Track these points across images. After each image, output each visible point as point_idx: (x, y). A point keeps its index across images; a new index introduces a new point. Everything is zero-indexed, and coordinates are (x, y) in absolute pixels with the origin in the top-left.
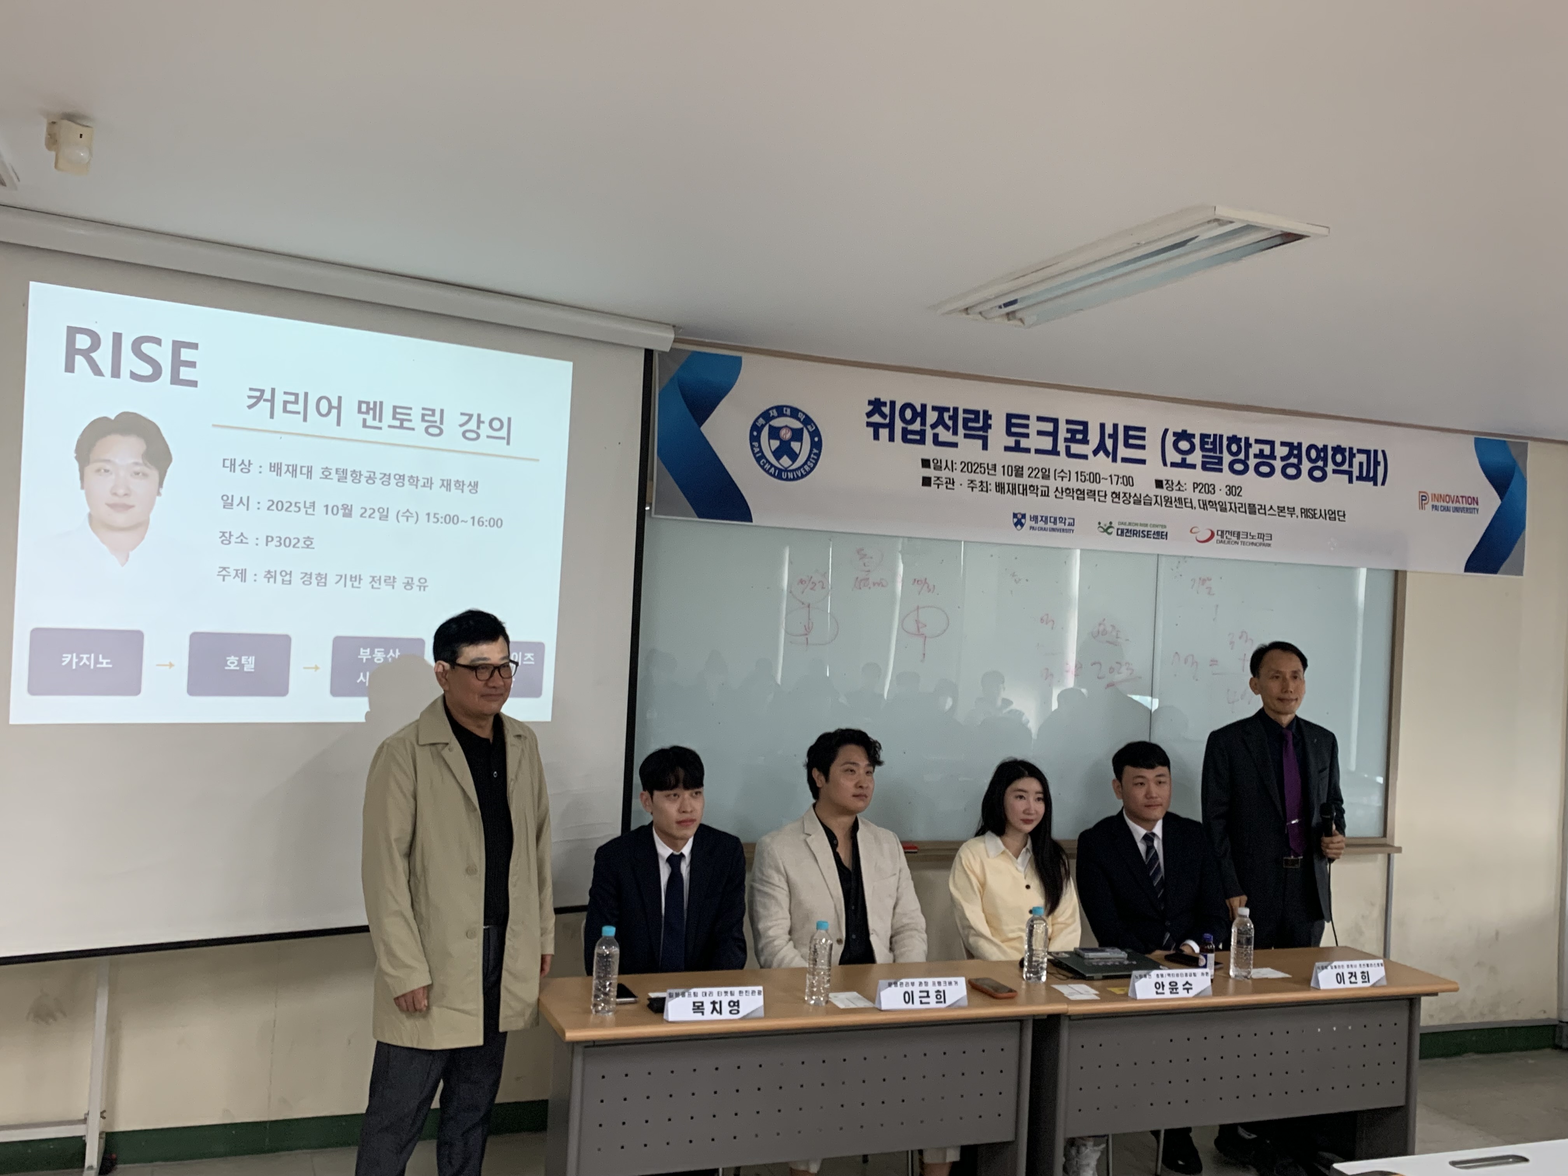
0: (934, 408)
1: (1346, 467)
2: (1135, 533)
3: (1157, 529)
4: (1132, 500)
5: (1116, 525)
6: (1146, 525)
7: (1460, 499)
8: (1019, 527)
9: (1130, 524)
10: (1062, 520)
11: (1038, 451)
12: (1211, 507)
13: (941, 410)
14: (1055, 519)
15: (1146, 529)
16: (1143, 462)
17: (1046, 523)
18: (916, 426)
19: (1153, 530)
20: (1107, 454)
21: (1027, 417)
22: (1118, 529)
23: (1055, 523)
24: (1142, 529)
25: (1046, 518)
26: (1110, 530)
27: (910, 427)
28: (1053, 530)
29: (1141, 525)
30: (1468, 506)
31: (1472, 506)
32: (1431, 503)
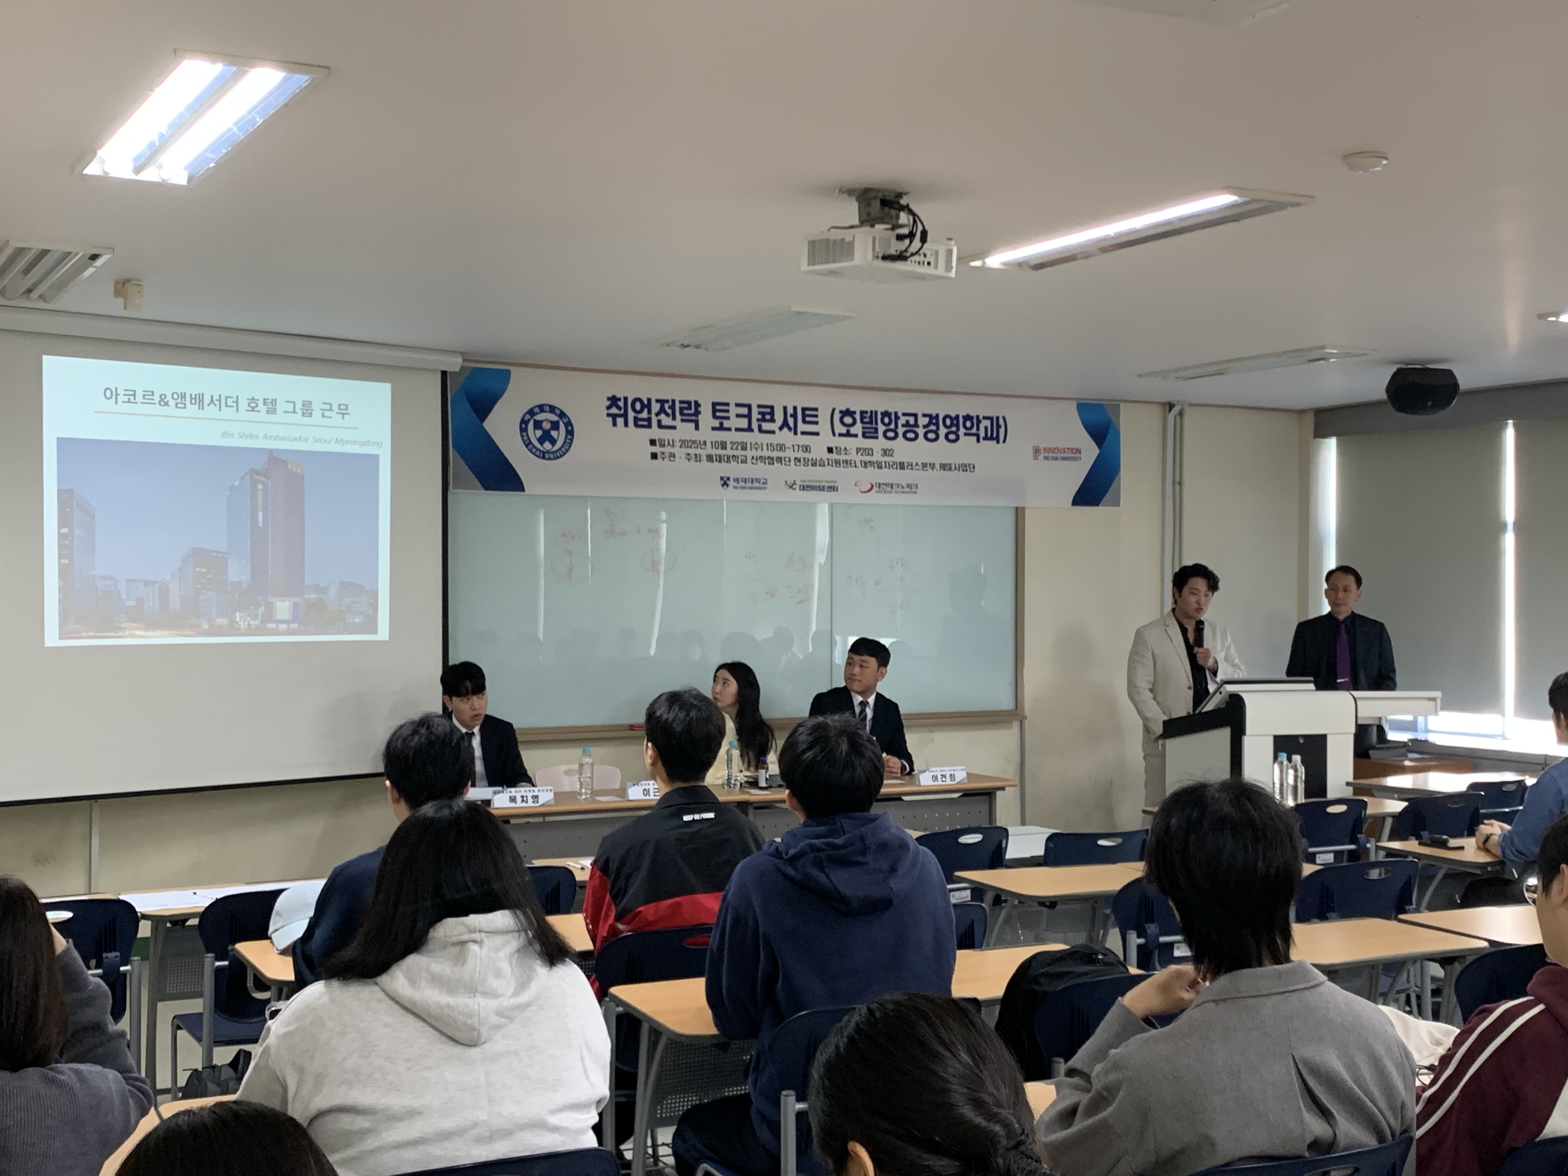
0: (657, 401)
1: (974, 430)
2: (813, 488)
3: (829, 485)
4: (810, 463)
5: (798, 483)
6: (821, 482)
7: (1066, 450)
8: (725, 487)
9: (809, 481)
10: (758, 480)
11: (737, 430)
12: (871, 466)
13: (662, 402)
14: (752, 480)
15: (821, 484)
16: (817, 434)
17: (745, 482)
18: (645, 415)
19: (827, 485)
20: (790, 429)
21: (727, 404)
22: (800, 486)
23: (752, 482)
24: (817, 484)
25: (746, 479)
26: (794, 487)
27: (640, 416)
28: (751, 488)
29: (818, 481)
30: (1073, 455)
31: (1076, 455)
32: (1042, 455)
